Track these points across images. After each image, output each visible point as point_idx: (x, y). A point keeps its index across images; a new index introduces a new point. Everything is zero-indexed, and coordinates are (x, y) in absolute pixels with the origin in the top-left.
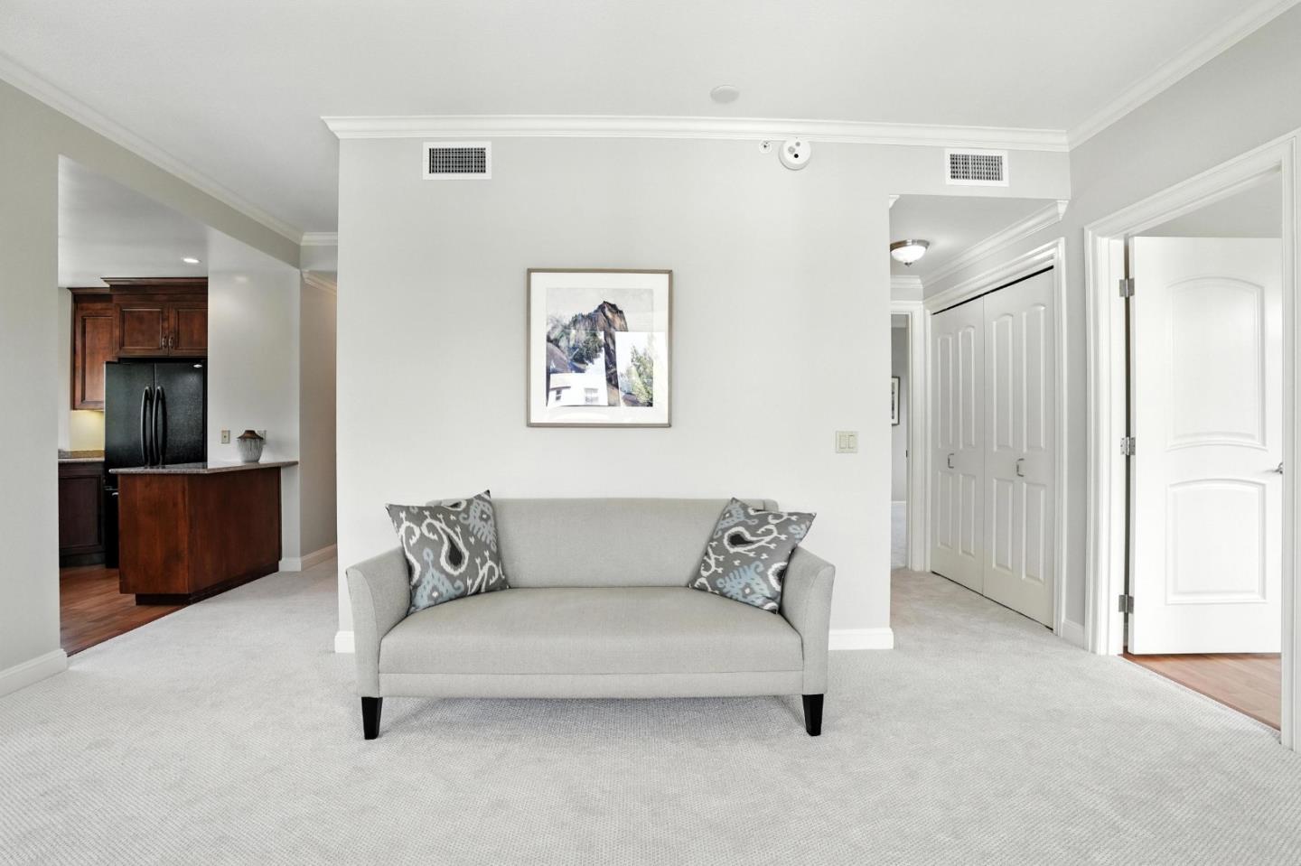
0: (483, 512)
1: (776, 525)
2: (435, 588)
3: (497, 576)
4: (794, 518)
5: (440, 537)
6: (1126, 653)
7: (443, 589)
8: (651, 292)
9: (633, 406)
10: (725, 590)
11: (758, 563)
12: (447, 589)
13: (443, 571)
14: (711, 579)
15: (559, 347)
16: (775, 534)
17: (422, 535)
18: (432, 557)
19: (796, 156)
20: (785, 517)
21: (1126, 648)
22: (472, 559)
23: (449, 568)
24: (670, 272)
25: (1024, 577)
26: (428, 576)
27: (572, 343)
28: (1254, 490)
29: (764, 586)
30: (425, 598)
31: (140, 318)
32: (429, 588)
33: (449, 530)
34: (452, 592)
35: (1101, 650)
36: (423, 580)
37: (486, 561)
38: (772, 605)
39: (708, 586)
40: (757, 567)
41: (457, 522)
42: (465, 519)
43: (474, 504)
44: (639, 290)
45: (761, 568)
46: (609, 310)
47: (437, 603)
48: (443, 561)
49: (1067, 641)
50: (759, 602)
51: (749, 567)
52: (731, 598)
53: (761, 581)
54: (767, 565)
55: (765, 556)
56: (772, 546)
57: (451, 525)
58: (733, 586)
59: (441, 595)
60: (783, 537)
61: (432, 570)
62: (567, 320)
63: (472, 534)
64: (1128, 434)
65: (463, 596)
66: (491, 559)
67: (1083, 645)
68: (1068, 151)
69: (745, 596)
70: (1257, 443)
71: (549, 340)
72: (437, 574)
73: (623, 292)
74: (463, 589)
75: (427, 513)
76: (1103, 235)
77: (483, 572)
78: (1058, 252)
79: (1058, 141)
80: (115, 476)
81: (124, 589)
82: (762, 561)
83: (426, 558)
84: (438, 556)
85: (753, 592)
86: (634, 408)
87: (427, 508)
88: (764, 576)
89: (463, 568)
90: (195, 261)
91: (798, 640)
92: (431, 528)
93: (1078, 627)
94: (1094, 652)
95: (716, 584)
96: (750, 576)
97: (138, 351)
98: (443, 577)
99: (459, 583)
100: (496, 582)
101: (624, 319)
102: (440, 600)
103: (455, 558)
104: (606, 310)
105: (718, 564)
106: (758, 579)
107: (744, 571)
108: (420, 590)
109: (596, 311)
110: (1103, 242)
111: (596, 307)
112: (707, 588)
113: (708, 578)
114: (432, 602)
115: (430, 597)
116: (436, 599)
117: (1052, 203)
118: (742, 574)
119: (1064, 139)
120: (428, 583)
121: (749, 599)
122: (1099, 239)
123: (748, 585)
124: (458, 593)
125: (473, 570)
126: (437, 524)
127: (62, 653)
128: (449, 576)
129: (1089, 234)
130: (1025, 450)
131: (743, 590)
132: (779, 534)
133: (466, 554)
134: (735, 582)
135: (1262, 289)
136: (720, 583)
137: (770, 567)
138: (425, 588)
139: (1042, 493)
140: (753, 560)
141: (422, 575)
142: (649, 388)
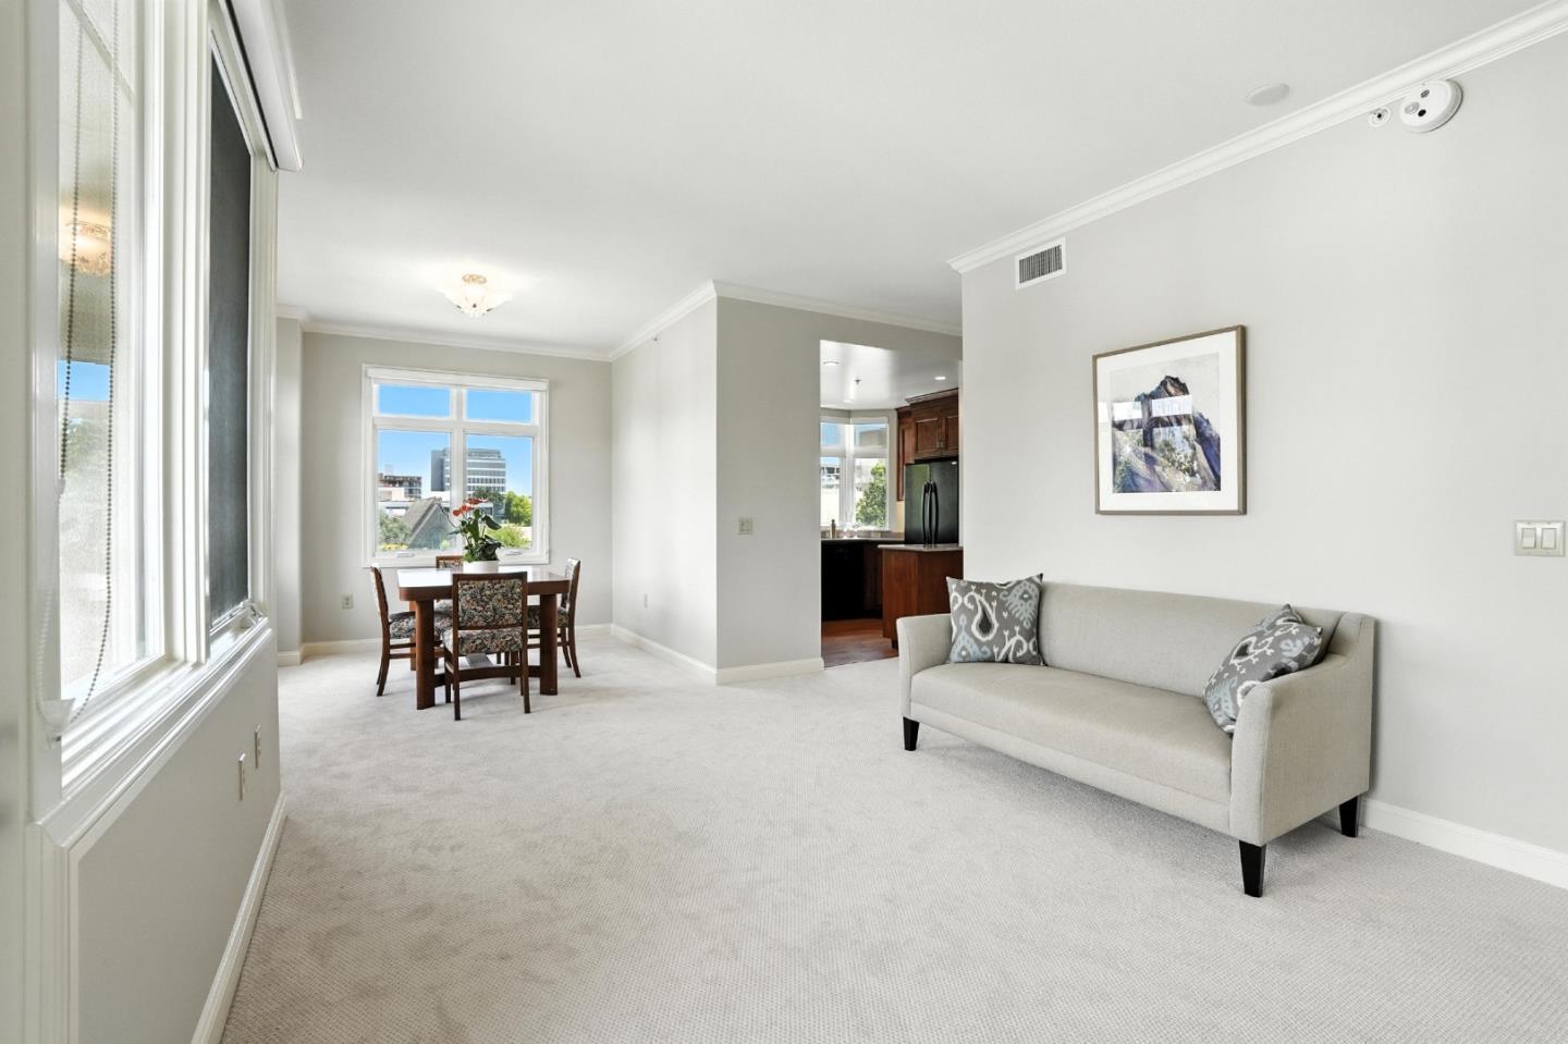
0: (1025, 592)
3: (1025, 650)
5: (976, 608)
7: (971, 651)
9: (1201, 489)
12: (974, 650)
13: (972, 635)
17: (963, 604)
18: (965, 622)
22: (1000, 629)
23: (977, 634)
30: (958, 654)
31: (926, 427)
32: (960, 647)
33: (987, 605)
34: (979, 655)
36: (956, 640)
37: (1015, 635)
41: (993, 598)
42: (1005, 596)
43: (1022, 584)
44: (1204, 356)
47: (966, 660)
48: (974, 628)
57: (989, 599)
59: (968, 655)
61: (963, 633)
63: (1006, 609)
65: (991, 660)
66: (1020, 633)
71: (1114, 425)
72: (967, 637)
74: (989, 654)
75: (973, 587)
77: (1010, 644)
80: (881, 550)
81: (885, 636)
83: (961, 623)
84: (970, 622)
86: (1200, 492)
87: (974, 583)
89: (991, 637)
90: (943, 378)
92: (972, 600)
97: (926, 455)
98: (972, 640)
99: (985, 648)
100: (1024, 655)
101: (1188, 392)
102: (967, 659)
103: (985, 626)
104: (1169, 384)
109: (1159, 388)
111: (1158, 385)
114: (961, 660)
116: (964, 658)
120: (960, 643)
124: (985, 656)
125: (1000, 641)
126: (977, 597)
127: (821, 661)
128: (976, 640)
133: (996, 625)
138: (957, 647)
141: (957, 636)
142: (1216, 469)
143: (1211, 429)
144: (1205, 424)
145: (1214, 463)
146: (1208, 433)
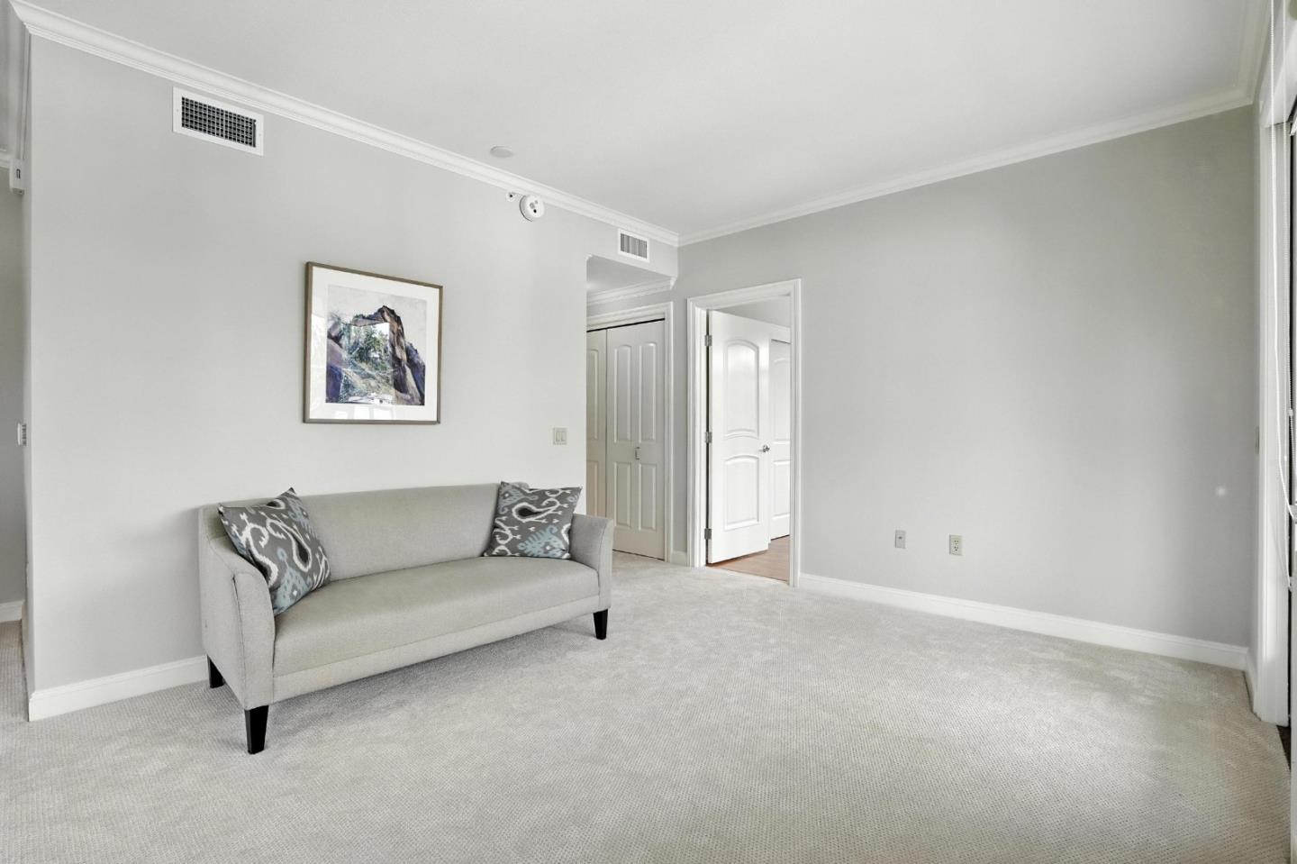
1: (556, 498)
2: (294, 587)
4: (568, 492)
6: (708, 564)
7: (299, 587)
8: (424, 303)
9: (407, 404)
10: (526, 552)
11: (551, 526)
12: (302, 586)
13: (297, 569)
14: (511, 545)
15: (340, 345)
16: (558, 504)
17: (270, 535)
18: (285, 557)
19: (535, 211)
20: (561, 492)
21: (707, 561)
24: (440, 288)
25: (640, 528)
26: (287, 576)
27: (352, 341)
28: (754, 461)
29: (560, 542)
30: (288, 598)
32: (289, 587)
35: (697, 565)
36: (282, 581)
38: (567, 555)
39: (508, 550)
40: (552, 529)
44: (415, 299)
45: (555, 530)
46: (388, 315)
47: (299, 600)
49: (676, 563)
50: (559, 554)
51: (545, 530)
52: (532, 556)
53: (557, 539)
54: (560, 526)
55: (556, 521)
56: (560, 513)
58: (533, 546)
59: (299, 592)
60: (565, 506)
61: (289, 569)
62: (348, 319)
64: (708, 430)
67: (687, 564)
68: (676, 245)
69: (546, 552)
70: (755, 435)
71: (330, 336)
72: (293, 573)
73: (399, 299)
75: (264, 512)
76: (698, 306)
78: (670, 309)
79: (674, 240)
82: (555, 525)
83: (281, 558)
84: (290, 555)
85: (553, 548)
86: (409, 406)
88: (558, 535)
91: (596, 574)
93: (682, 554)
94: (693, 566)
95: (516, 548)
96: (546, 536)
98: (299, 575)
101: (401, 324)
102: (300, 597)
104: (385, 313)
105: (514, 532)
106: (555, 538)
107: (541, 534)
108: (280, 591)
109: (376, 314)
110: (698, 310)
111: (376, 311)
112: (507, 553)
113: (506, 545)
114: (295, 601)
115: (292, 595)
116: (296, 597)
117: (669, 278)
118: (540, 536)
119: (676, 239)
120: (288, 581)
121: (551, 554)
122: (696, 308)
123: (547, 544)
129: (690, 304)
130: (640, 441)
131: (544, 548)
132: (561, 503)
133: (309, 550)
134: (535, 544)
135: (758, 348)
136: (520, 547)
137: (562, 528)
138: (285, 588)
139: (654, 470)
140: (546, 525)
141: (281, 575)
142: (421, 389)
143: (418, 358)
144: (414, 353)
145: (419, 384)
146: (416, 360)
